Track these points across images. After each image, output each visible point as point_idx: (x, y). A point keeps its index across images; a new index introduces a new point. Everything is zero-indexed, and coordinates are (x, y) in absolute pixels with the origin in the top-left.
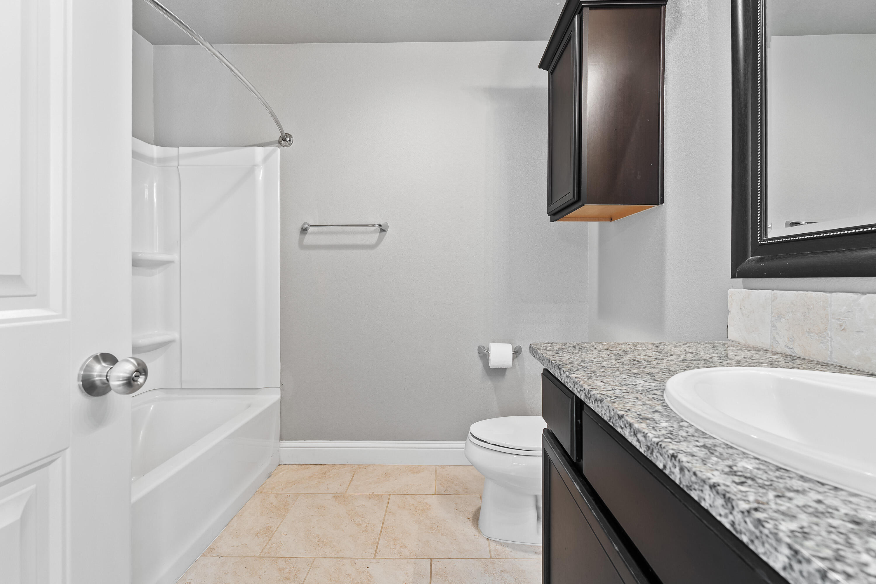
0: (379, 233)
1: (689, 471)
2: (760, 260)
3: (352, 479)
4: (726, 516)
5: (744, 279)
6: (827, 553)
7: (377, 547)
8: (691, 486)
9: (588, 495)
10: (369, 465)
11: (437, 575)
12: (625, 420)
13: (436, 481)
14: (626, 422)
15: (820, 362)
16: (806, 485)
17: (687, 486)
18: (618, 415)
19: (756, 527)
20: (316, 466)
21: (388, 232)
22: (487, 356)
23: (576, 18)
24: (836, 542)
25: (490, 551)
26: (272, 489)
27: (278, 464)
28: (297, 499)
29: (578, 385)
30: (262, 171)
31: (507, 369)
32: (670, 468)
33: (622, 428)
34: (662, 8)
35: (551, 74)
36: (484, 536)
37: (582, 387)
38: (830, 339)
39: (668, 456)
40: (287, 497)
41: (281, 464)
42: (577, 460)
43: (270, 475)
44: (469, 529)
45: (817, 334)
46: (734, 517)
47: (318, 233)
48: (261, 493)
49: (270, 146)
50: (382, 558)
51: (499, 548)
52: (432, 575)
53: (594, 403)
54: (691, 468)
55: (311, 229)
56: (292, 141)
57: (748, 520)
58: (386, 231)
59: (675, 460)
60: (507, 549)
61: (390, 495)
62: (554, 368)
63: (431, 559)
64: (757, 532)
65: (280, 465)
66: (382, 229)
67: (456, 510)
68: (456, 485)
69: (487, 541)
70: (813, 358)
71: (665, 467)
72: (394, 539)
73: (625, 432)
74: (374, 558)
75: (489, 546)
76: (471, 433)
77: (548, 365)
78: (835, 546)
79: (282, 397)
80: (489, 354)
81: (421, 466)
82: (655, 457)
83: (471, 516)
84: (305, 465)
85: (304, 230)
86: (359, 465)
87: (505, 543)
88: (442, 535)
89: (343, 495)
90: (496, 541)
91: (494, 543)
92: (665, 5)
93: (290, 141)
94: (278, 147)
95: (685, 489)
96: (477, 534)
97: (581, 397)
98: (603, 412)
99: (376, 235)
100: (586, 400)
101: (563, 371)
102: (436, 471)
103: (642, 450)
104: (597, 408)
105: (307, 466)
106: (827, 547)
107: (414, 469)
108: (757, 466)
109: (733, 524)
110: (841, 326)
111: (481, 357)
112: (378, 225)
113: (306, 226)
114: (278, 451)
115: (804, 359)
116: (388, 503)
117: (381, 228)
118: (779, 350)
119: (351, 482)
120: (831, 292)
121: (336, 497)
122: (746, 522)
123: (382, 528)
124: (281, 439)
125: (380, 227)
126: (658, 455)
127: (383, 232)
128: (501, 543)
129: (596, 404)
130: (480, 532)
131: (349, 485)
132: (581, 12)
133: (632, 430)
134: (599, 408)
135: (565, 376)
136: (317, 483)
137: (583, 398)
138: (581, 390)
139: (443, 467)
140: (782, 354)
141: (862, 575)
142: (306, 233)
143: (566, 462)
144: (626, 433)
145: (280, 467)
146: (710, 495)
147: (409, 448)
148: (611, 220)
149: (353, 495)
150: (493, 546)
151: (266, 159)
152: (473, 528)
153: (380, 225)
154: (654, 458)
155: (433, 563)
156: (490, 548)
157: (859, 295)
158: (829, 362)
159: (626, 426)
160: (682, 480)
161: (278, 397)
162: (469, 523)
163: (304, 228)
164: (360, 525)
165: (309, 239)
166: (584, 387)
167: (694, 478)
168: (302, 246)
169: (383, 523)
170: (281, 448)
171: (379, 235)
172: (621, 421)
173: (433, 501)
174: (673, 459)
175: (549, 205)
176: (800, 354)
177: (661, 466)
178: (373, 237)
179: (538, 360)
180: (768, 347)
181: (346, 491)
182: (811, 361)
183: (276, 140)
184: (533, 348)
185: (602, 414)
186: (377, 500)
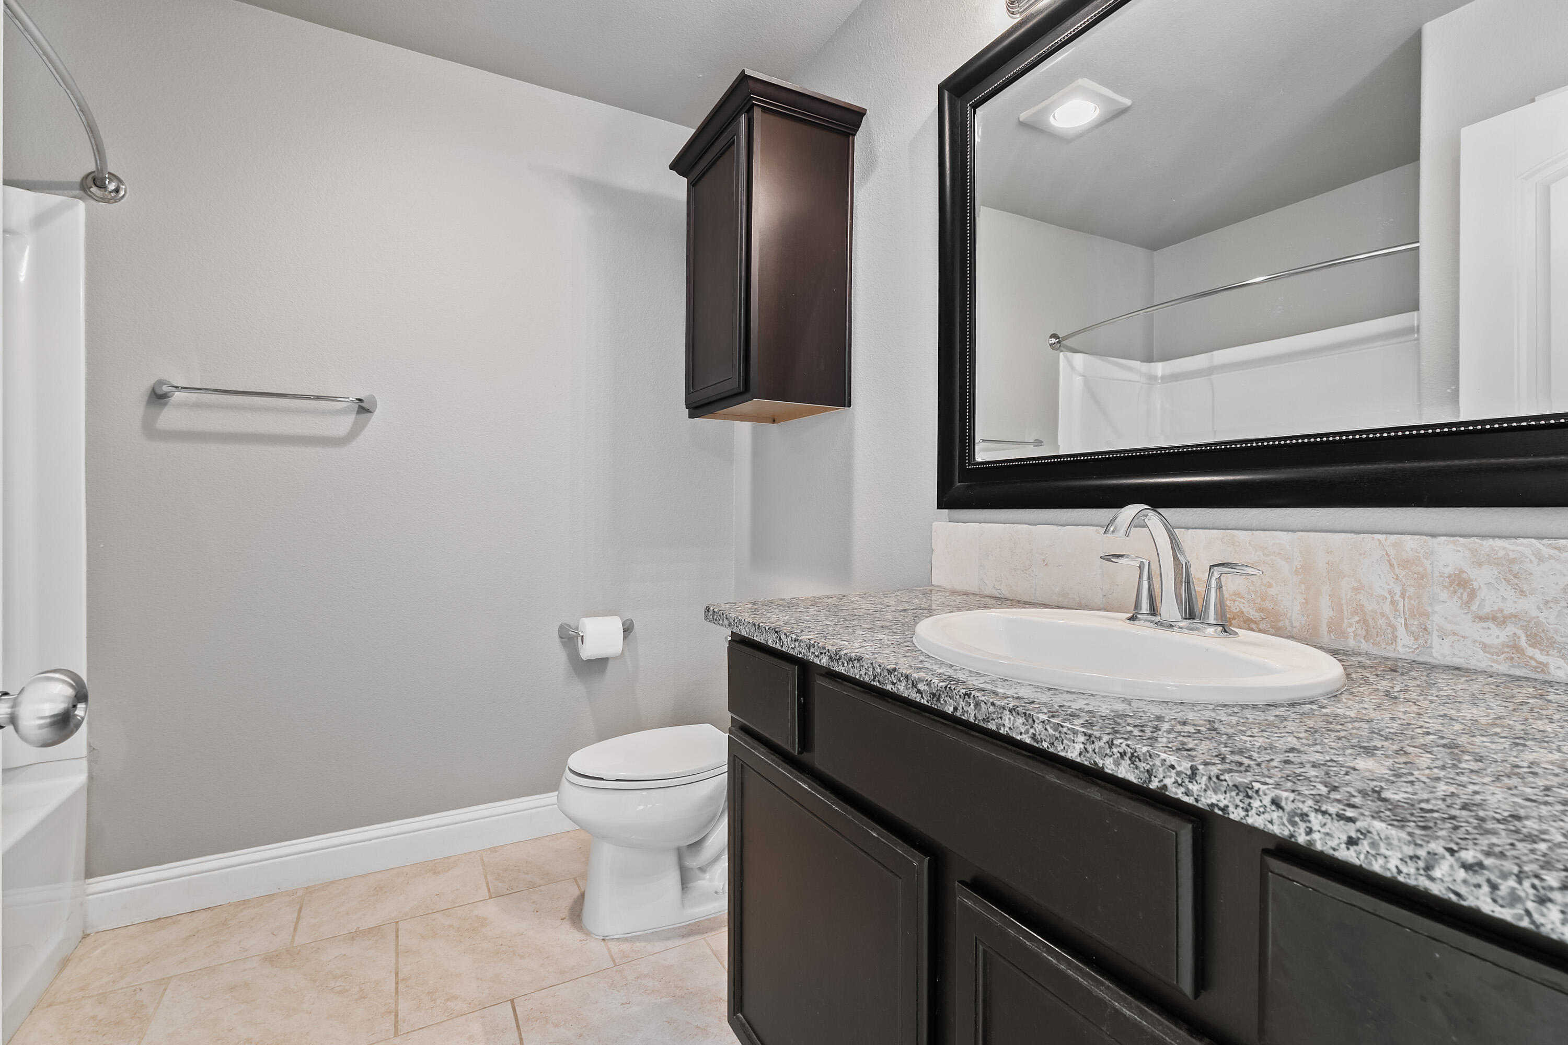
0: (354, 416)
1: (985, 703)
2: (968, 487)
3: (298, 918)
4: (1027, 732)
5: (950, 510)
6: (1108, 731)
7: (396, 1016)
8: (988, 718)
9: (823, 790)
10: (333, 882)
11: (528, 1020)
12: (899, 673)
13: (486, 877)
14: (900, 675)
15: (1027, 602)
16: (1074, 696)
17: (984, 719)
18: (888, 670)
19: (1055, 730)
20: (195, 915)
21: (375, 413)
22: (576, 641)
23: (743, 118)
24: (1110, 724)
25: (611, 956)
26: (82, 989)
27: (80, 935)
28: (165, 990)
29: (816, 647)
30: (28, 247)
31: (610, 660)
32: (963, 708)
33: (893, 684)
34: (851, 137)
35: (693, 186)
36: (596, 937)
37: (824, 648)
38: (1034, 576)
39: (960, 696)
40: (136, 994)
41: (88, 932)
42: (799, 753)
43: (65, 962)
44: (569, 935)
45: (1023, 571)
46: (1035, 730)
47: (196, 406)
48: (50, 1005)
49: (53, 192)
50: (411, 1031)
51: (626, 946)
52: (520, 1023)
53: (846, 665)
54: (988, 701)
55: (178, 396)
56: (122, 193)
57: (1048, 727)
58: (371, 412)
59: (969, 697)
60: (638, 944)
61: (397, 922)
62: (764, 633)
63: (512, 1001)
64: (1057, 734)
65: (85, 936)
66: (363, 408)
67: (537, 912)
68: (527, 874)
69: (603, 944)
70: (1019, 598)
71: (956, 709)
72: (428, 993)
73: (899, 687)
74: (394, 1037)
75: (608, 949)
76: (570, 770)
77: (752, 630)
78: (1111, 726)
79: (91, 778)
80: (580, 639)
81: (448, 858)
82: (942, 702)
83: (565, 914)
84: (163, 920)
85: (158, 397)
86: (307, 888)
87: (632, 937)
88: (522, 957)
89: (288, 951)
90: (618, 939)
91: (614, 943)
92: (854, 135)
93: (117, 191)
94: (80, 199)
95: (982, 724)
96: (583, 937)
97: (822, 662)
98: (863, 673)
99: (349, 420)
100: (831, 664)
101: (785, 634)
102: (482, 860)
103: (924, 701)
104: (852, 670)
105: (170, 920)
106: (1107, 728)
107: (435, 868)
108: (1034, 690)
109: (1034, 737)
110: (1044, 561)
111: (564, 644)
112: (355, 399)
113: (165, 389)
114: (82, 904)
115: (1012, 600)
116: (397, 937)
117: (359, 406)
118: (987, 593)
119: (297, 923)
120: (1036, 525)
121: (270, 959)
122: (1046, 729)
123: (397, 983)
124: (89, 873)
125: (360, 404)
126: (947, 699)
127: (364, 413)
128: (626, 940)
129: (850, 665)
130: (588, 933)
131: (295, 929)
132: (750, 111)
133: (910, 682)
134: (855, 670)
135: (789, 640)
136: (210, 946)
137: (825, 663)
138: (821, 653)
139: (493, 850)
140: (992, 597)
141: (1132, 737)
142: (165, 404)
143: (780, 761)
144: (902, 689)
145: (88, 941)
146: (1009, 719)
147: (423, 829)
148: (774, 421)
149: (312, 944)
150: (615, 947)
151: (40, 220)
152: (575, 931)
153: (360, 400)
154: (942, 704)
155: (516, 1005)
156: (610, 952)
157: (1060, 527)
158: (1033, 601)
159: (900, 680)
160: (978, 715)
161: (81, 778)
162: (566, 926)
163: (159, 392)
164: (347, 991)
165: (169, 418)
166: (827, 648)
167: (992, 709)
168: (150, 431)
169: (397, 975)
170: (90, 897)
171: (356, 418)
172: (893, 676)
173: (490, 910)
174: (966, 697)
175: (689, 391)
176: (1008, 595)
177: (950, 710)
178: (344, 424)
179: (727, 626)
180: (976, 591)
181: (293, 941)
182: (1019, 602)
183: (73, 180)
184: (714, 612)
185: (861, 676)
186: (370, 940)
